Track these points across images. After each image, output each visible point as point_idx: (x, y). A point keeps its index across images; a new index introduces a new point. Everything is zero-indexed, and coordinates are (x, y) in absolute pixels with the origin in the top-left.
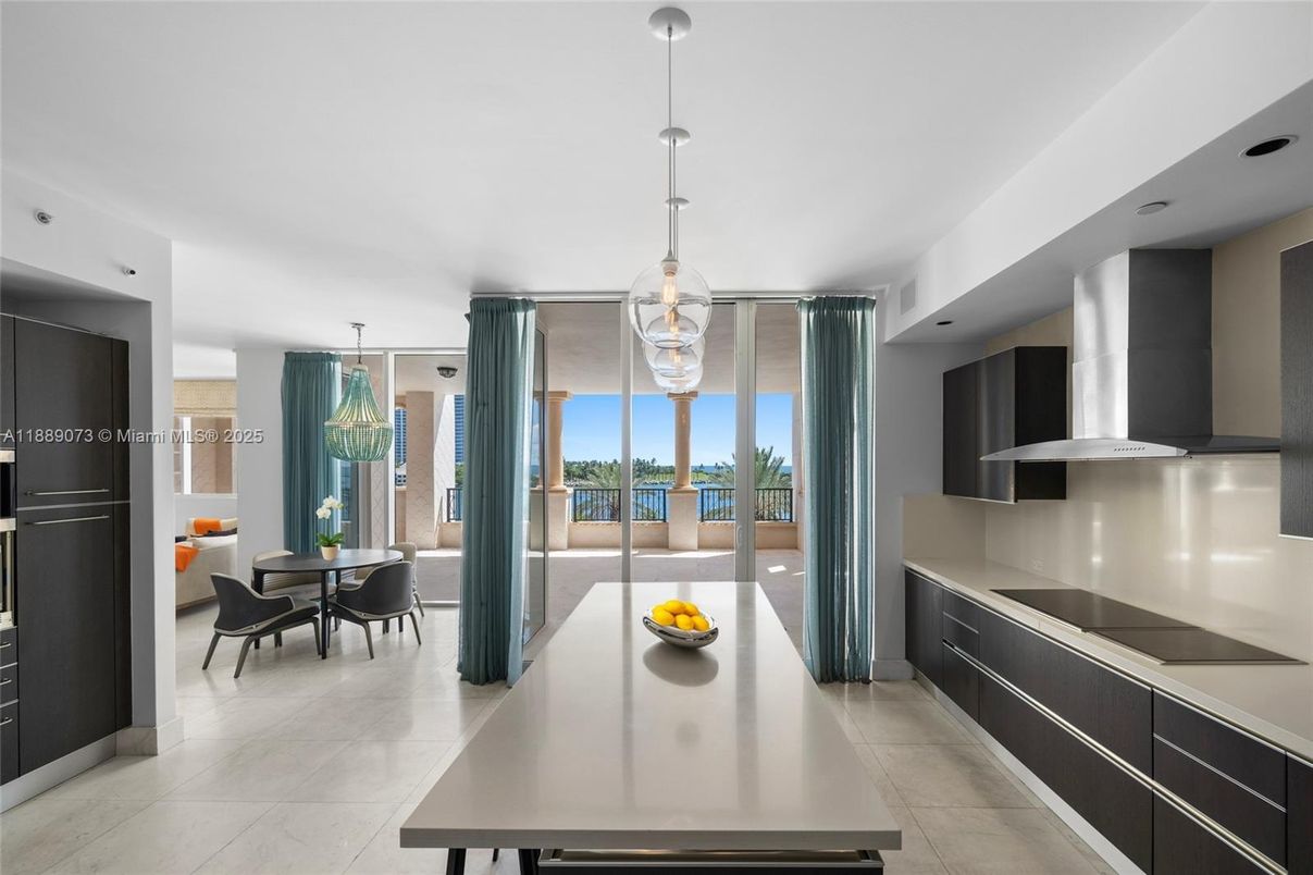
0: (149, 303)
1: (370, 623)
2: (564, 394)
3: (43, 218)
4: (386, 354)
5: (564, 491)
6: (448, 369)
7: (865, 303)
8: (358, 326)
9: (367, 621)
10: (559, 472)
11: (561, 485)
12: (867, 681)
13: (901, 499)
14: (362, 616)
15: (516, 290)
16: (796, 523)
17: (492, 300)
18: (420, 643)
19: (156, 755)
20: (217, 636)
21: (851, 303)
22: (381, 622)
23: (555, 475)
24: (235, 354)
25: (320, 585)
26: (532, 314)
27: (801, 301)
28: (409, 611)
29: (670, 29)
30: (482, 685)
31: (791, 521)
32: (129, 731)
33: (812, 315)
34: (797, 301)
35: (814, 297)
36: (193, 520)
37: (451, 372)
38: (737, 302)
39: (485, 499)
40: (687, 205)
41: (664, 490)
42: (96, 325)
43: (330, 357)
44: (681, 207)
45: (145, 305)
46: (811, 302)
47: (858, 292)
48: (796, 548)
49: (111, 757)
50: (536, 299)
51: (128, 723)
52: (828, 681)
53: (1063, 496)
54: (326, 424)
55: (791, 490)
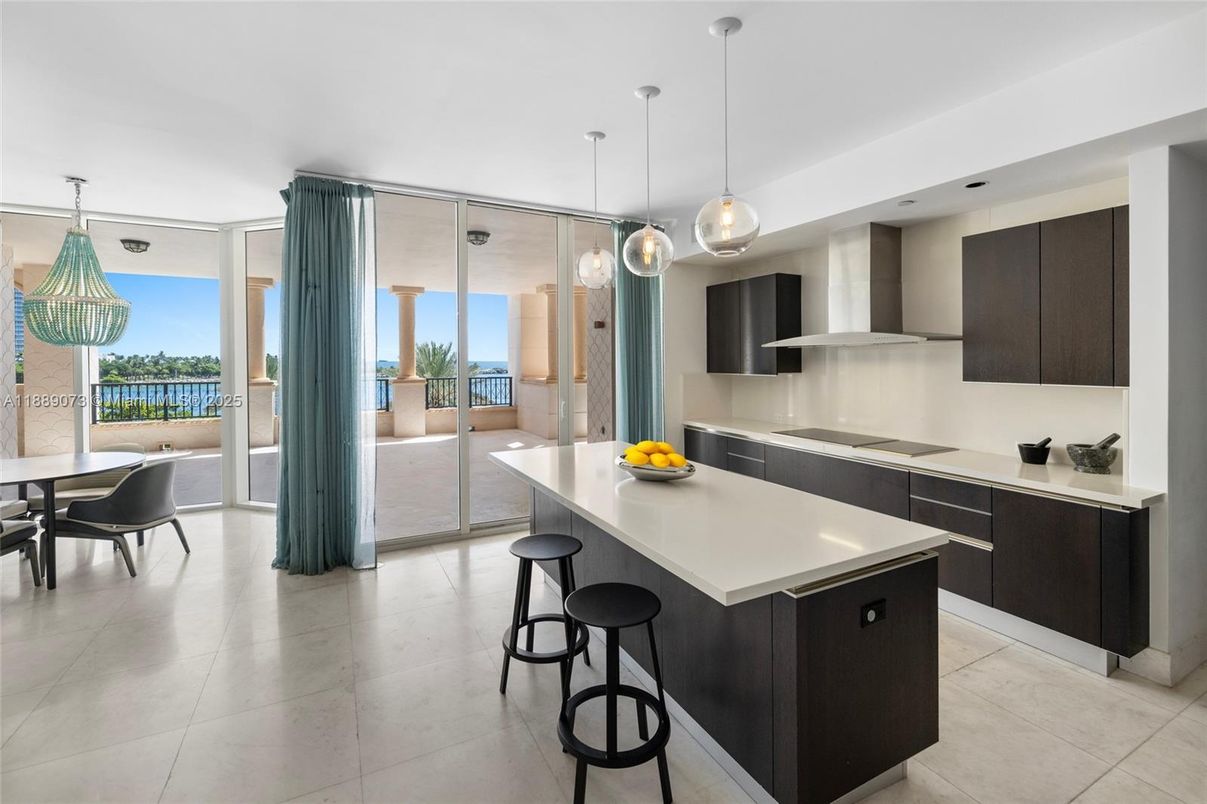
6: (138, 243)
8: (77, 181)
9: (121, 534)
10: (261, 364)
13: (682, 376)
14: (113, 529)
15: (353, 175)
16: (516, 406)
18: (188, 551)
22: (135, 533)
23: (256, 367)
26: (368, 201)
27: (613, 222)
28: (173, 517)
30: (322, 574)
31: (511, 404)
33: (622, 235)
34: (610, 223)
35: (622, 221)
37: (143, 247)
38: (559, 216)
39: (320, 385)
41: (387, 381)
48: (516, 427)
50: (374, 187)
55: (511, 378)
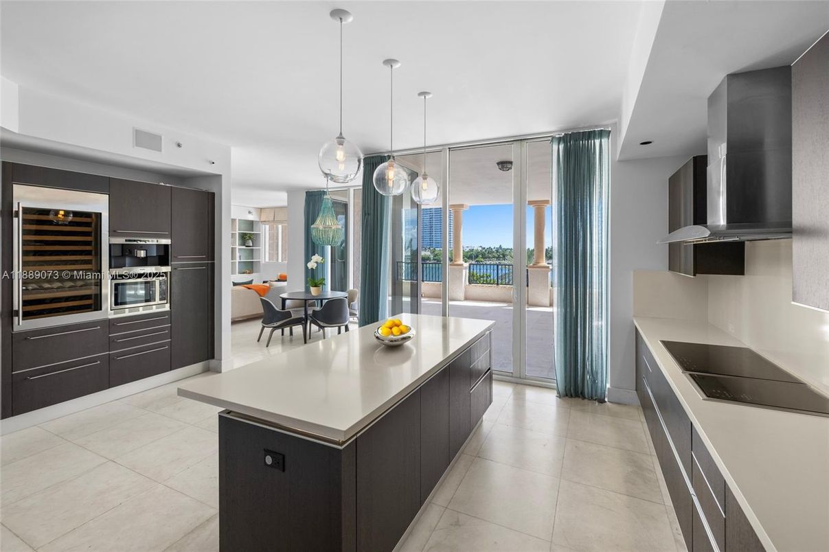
0: (221, 175)
1: (325, 328)
2: (462, 206)
3: (179, 145)
4: (349, 189)
5: (462, 265)
7: (602, 134)
9: (324, 327)
11: (461, 261)
12: (602, 401)
13: (632, 273)
14: (322, 324)
15: (385, 151)
17: (373, 157)
19: (220, 372)
20: (264, 327)
21: (590, 135)
23: (457, 255)
24: (286, 194)
25: (303, 309)
27: (553, 138)
28: (346, 324)
29: (341, 19)
32: (213, 360)
33: (562, 146)
34: (550, 138)
35: (563, 134)
36: (279, 274)
38: (514, 143)
40: (430, 96)
42: (204, 187)
43: (324, 193)
44: (427, 97)
45: (219, 176)
46: (560, 138)
47: (597, 126)
49: (207, 370)
51: (213, 357)
52: (571, 396)
53: (742, 273)
54: (312, 226)
